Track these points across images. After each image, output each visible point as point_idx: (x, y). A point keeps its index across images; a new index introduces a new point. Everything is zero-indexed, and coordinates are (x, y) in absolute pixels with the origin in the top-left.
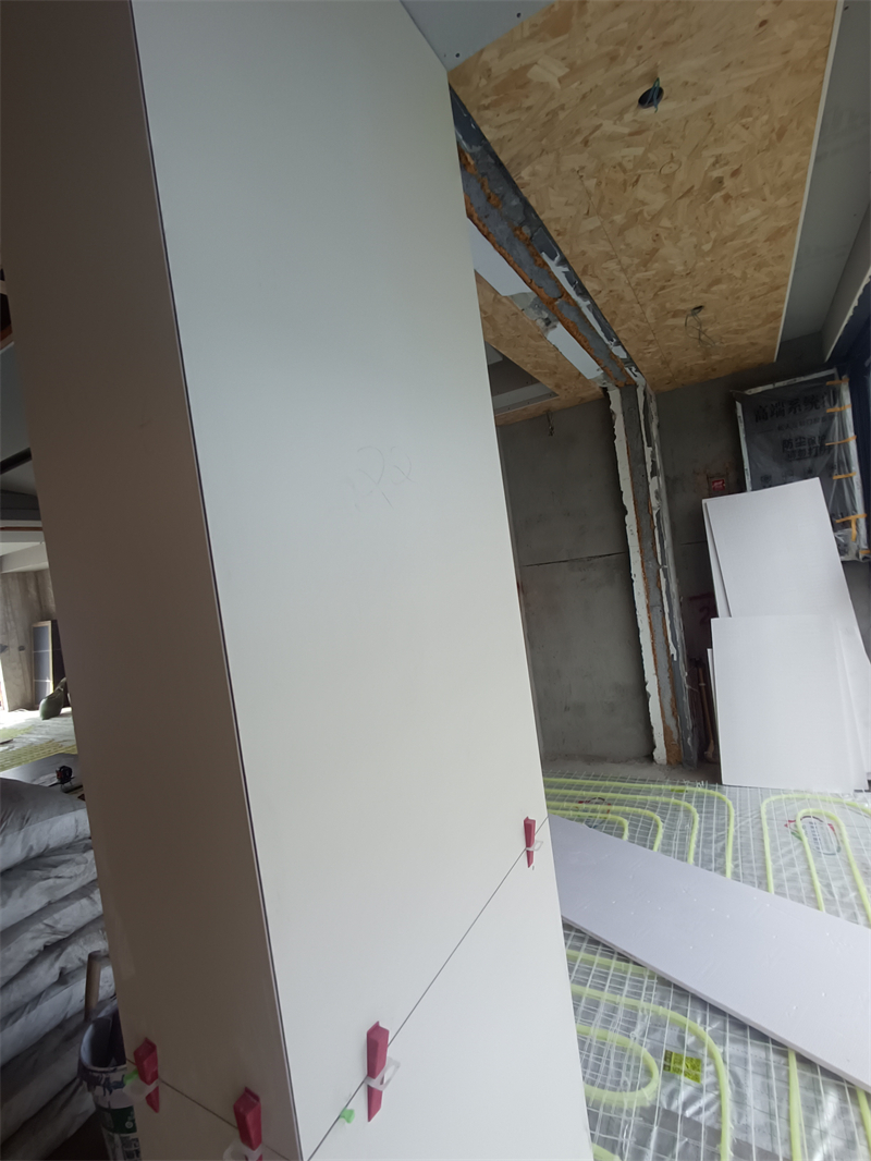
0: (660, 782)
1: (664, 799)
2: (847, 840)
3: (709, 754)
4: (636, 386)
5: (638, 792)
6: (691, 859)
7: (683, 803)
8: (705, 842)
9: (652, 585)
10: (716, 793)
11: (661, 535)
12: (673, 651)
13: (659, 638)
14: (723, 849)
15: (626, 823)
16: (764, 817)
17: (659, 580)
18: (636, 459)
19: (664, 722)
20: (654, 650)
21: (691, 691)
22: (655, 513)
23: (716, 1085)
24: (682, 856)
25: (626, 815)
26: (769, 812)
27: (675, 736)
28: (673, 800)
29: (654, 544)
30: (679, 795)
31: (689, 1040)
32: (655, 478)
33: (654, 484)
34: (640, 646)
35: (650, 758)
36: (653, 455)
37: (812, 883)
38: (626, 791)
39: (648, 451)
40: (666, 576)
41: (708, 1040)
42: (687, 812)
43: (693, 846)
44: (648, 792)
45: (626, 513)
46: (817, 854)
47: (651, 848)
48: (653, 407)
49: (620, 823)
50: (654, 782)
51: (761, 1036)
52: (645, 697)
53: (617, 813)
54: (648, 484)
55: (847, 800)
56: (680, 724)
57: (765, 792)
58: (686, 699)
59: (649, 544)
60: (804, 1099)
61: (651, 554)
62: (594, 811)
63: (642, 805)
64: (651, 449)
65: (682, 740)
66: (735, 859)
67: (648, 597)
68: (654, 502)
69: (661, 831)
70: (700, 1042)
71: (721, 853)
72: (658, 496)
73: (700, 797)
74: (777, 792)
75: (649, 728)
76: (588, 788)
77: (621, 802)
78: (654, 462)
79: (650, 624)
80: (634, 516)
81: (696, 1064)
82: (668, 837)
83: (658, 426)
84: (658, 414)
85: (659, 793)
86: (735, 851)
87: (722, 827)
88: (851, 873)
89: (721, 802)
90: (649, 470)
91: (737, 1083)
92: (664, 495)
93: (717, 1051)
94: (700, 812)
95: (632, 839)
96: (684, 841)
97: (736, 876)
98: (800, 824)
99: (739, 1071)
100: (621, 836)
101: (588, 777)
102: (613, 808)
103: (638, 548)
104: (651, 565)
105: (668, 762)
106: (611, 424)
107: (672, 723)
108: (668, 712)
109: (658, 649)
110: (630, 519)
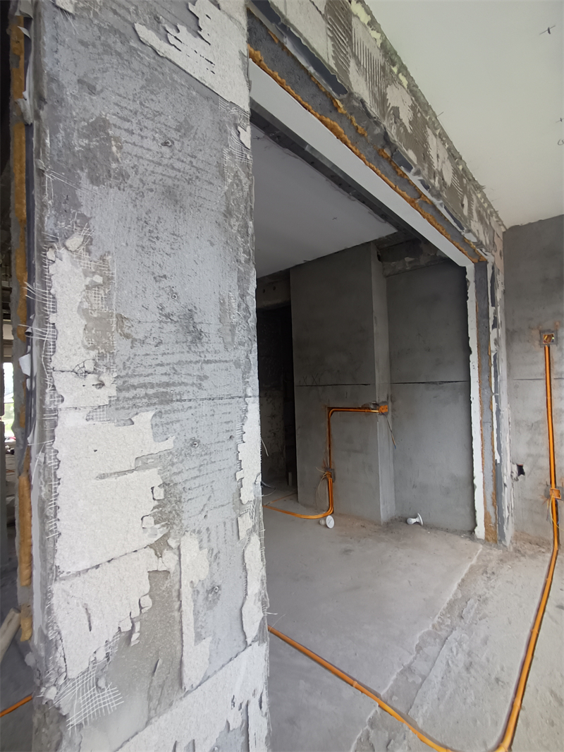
4: (486, 262)
9: (486, 407)
11: (496, 372)
12: (497, 457)
13: (487, 446)
17: (491, 403)
18: (483, 315)
19: (485, 508)
20: (482, 453)
22: (493, 355)
27: (493, 520)
29: (490, 377)
32: (495, 330)
34: (472, 450)
35: (472, 533)
36: (495, 313)
39: (491, 309)
40: (497, 401)
45: (471, 352)
52: (473, 488)
54: (489, 333)
56: (498, 513)
58: (504, 494)
59: (486, 377)
61: (487, 384)
64: (494, 308)
67: (482, 415)
68: (493, 347)
72: (496, 342)
75: (474, 511)
78: (496, 319)
79: (482, 435)
80: (477, 356)
83: (504, 292)
90: (491, 323)
92: (503, 342)
103: (477, 379)
104: (486, 392)
105: (486, 539)
106: (466, 289)
107: (491, 510)
108: (489, 501)
109: (486, 454)
110: (474, 358)
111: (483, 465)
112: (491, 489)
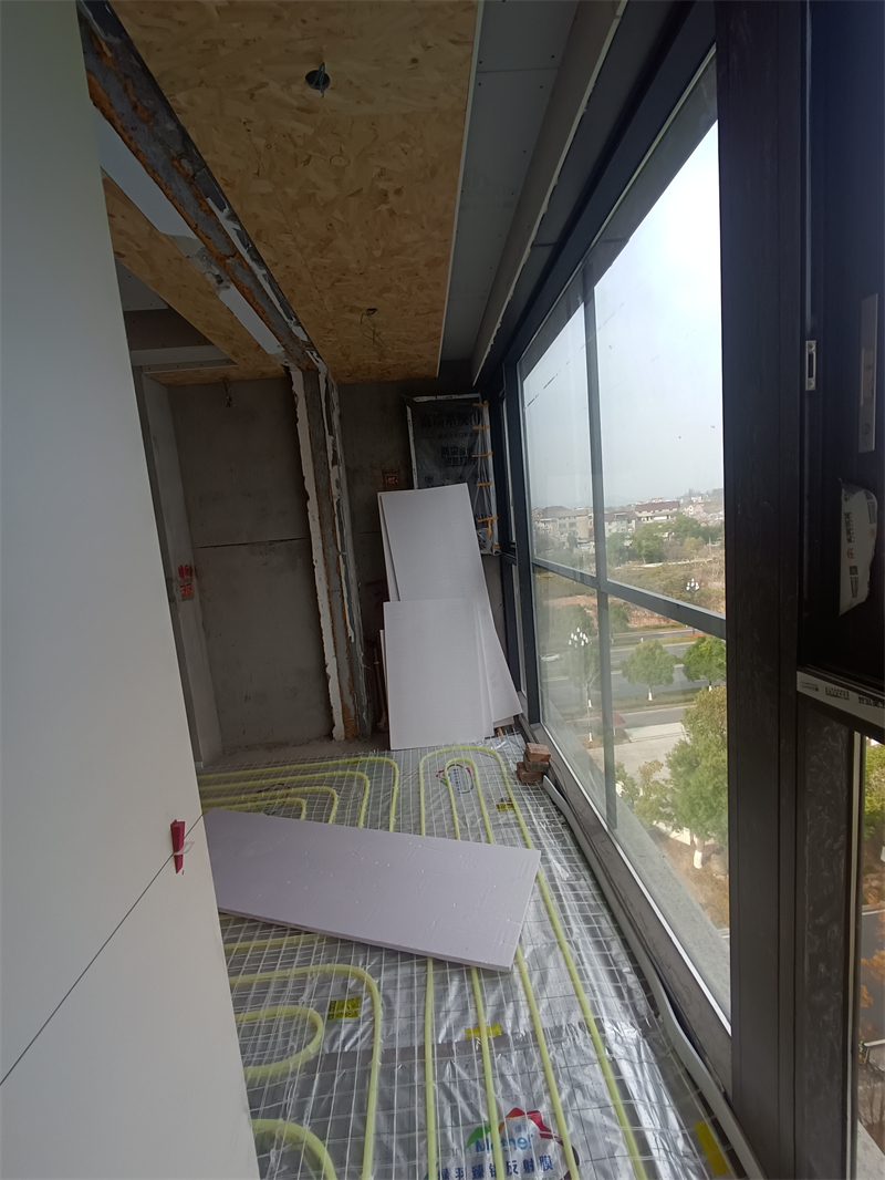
0: (338, 758)
1: (340, 773)
2: (478, 778)
3: (382, 724)
4: (318, 372)
5: (317, 770)
6: (361, 824)
7: (357, 773)
8: (374, 804)
9: (333, 571)
10: (386, 759)
11: (341, 523)
12: (351, 633)
13: (339, 622)
14: (389, 807)
15: (304, 802)
16: (421, 772)
17: (339, 566)
18: (319, 447)
19: (342, 701)
20: (333, 633)
21: (366, 670)
22: (335, 501)
23: (371, 1013)
24: (354, 824)
25: (303, 795)
26: (425, 768)
27: (352, 713)
28: (348, 772)
29: (334, 531)
30: (353, 767)
31: (351, 984)
32: (336, 467)
33: (336, 473)
34: (321, 630)
35: (330, 736)
36: (334, 445)
37: (453, 820)
38: (305, 772)
39: (329, 439)
40: (345, 563)
41: (367, 976)
42: (361, 780)
43: (364, 810)
44: (326, 769)
45: (308, 498)
46: (457, 794)
47: (327, 821)
48: (334, 396)
49: (299, 804)
50: (331, 758)
51: (408, 956)
52: (326, 678)
53: (295, 795)
54: (329, 471)
55: (480, 746)
56: (357, 702)
57: (423, 750)
58: (362, 678)
59: (330, 530)
60: (436, 992)
61: (332, 540)
62: (273, 798)
63: (320, 782)
64: (332, 438)
65: (358, 716)
66: (397, 813)
67: (328, 582)
68: (335, 491)
69: (336, 802)
70: (361, 981)
71: (387, 813)
72: (338, 486)
73: (372, 764)
74: (432, 749)
75: (329, 708)
76: (267, 776)
77: (300, 784)
78: (335, 452)
79: (331, 608)
80: (316, 503)
81: (356, 1002)
82: (342, 807)
83: (340, 417)
84: (340, 404)
85: (337, 768)
86: (398, 806)
87: (389, 788)
88: (479, 804)
89: (389, 765)
90: (330, 458)
91: (388, 1002)
92: (344, 484)
93: (374, 983)
94: (371, 779)
95: (309, 817)
96: (356, 808)
97: (398, 829)
98: (447, 773)
99: (390, 992)
100: (299, 816)
101: (268, 765)
102: (293, 790)
103: (319, 535)
104: (331, 551)
105: (346, 738)
106: (294, 406)
107: (349, 701)
108: (346, 691)
109: (337, 632)
110: (312, 505)
111: (335, 647)
112: (346, 675)
